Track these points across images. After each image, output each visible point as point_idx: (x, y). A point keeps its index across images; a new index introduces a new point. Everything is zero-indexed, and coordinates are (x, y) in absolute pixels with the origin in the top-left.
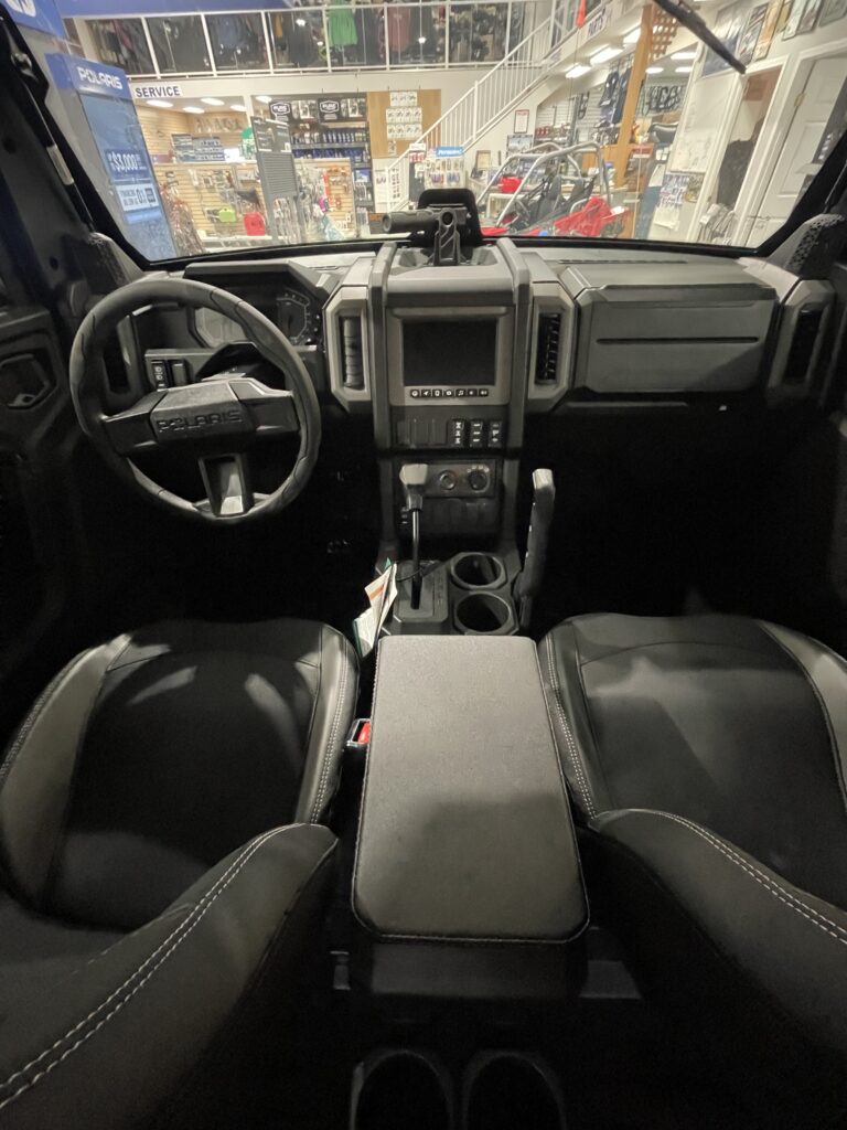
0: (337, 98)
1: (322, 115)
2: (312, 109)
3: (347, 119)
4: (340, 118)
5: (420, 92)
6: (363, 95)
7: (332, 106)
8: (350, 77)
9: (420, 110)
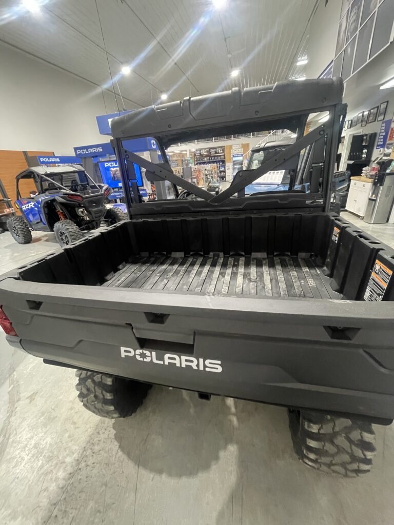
0: (215, 148)
1: (210, 153)
2: (207, 152)
3: (218, 153)
4: (216, 153)
5: (242, 145)
6: (224, 147)
7: (214, 150)
8: (220, 142)
9: (242, 149)
